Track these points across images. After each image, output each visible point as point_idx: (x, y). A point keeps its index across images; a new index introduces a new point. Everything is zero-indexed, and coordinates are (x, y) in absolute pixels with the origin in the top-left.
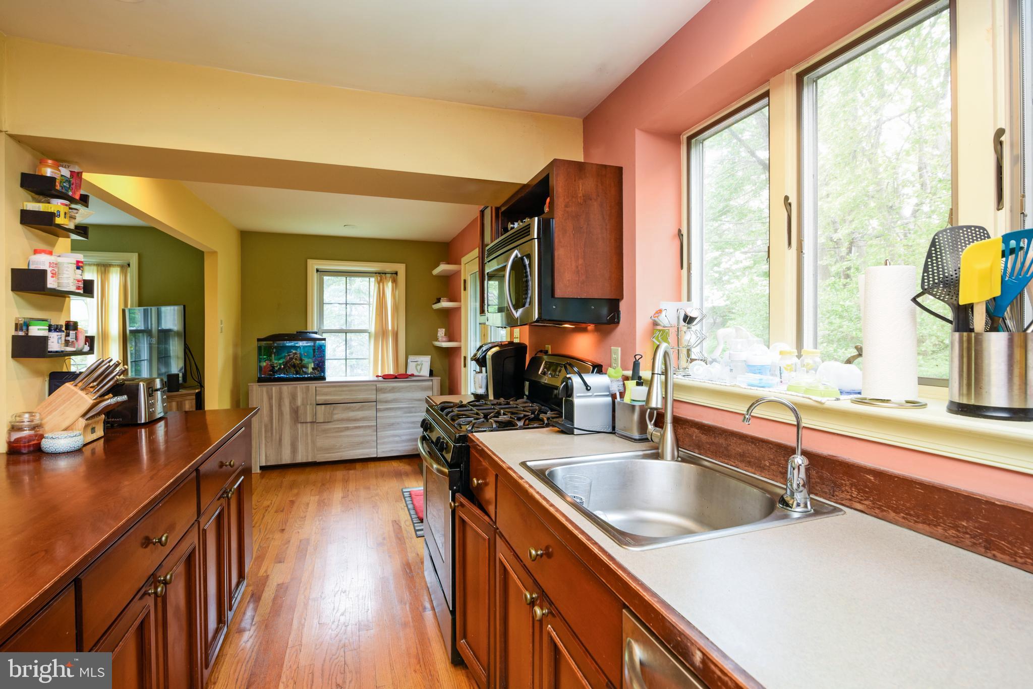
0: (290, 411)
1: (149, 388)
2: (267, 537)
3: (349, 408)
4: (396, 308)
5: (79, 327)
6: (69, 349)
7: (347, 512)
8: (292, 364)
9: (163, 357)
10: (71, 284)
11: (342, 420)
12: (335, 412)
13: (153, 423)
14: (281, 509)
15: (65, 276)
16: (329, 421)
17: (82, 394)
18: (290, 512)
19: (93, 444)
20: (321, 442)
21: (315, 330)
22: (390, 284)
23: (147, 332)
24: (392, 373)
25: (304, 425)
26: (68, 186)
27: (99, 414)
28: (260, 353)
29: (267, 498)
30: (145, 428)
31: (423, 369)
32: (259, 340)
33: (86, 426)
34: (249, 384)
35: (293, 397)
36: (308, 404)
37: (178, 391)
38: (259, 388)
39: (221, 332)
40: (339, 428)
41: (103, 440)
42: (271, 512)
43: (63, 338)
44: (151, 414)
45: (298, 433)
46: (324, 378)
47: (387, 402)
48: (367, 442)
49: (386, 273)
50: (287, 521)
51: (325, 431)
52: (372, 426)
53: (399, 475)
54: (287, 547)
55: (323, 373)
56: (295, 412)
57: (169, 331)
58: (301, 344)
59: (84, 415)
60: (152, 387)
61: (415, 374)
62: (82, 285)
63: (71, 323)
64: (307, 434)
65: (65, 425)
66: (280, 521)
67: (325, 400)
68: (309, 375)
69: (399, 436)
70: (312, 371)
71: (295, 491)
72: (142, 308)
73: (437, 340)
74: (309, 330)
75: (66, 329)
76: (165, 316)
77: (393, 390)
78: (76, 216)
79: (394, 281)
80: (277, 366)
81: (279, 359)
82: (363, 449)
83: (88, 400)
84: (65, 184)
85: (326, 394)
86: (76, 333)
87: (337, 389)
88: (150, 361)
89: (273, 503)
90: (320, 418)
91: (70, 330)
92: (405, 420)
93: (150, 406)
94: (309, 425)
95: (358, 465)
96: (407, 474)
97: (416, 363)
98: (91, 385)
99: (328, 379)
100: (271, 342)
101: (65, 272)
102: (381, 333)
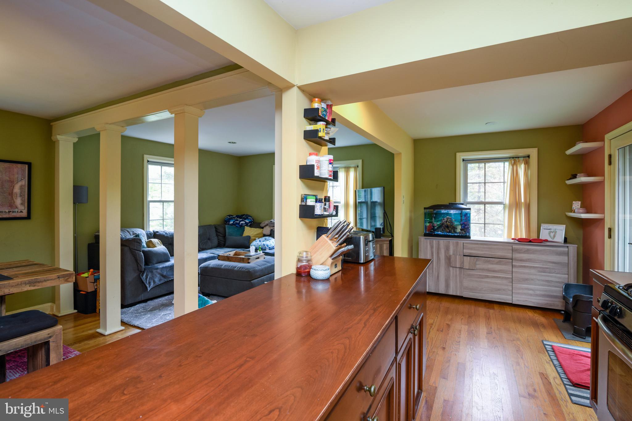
0: (445, 259)
1: (366, 240)
2: (433, 350)
3: (489, 262)
4: (528, 185)
5: (330, 200)
6: (326, 213)
7: (493, 348)
8: (446, 225)
9: (373, 217)
10: (327, 173)
11: (483, 270)
12: (478, 263)
13: (367, 263)
14: (441, 330)
15: (324, 168)
16: (473, 269)
17: (330, 242)
18: (448, 334)
19: (335, 275)
20: (467, 283)
21: (462, 202)
22: (523, 166)
23: (366, 203)
24: (524, 237)
25: (455, 268)
26: (326, 114)
27: (339, 256)
28: (425, 218)
29: (431, 317)
30: (363, 266)
31: (556, 236)
32: (425, 208)
33: (332, 263)
34: (419, 237)
35: (447, 249)
36: (457, 255)
37: (380, 238)
38: (425, 240)
39: (403, 203)
40: (480, 275)
41: (341, 272)
42: (434, 329)
43: (323, 207)
44: (366, 257)
45: (450, 273)
46: (469, 237)
47: (521, 260)
48: (504, 290)
49: (519, 157)
50: (446, 341)
51: (469, 275)
52: (508, 278)
53: (536, 325)
54: (449, 366)
55: (468, 233)
56: (448, 259)
57: (376, 202)
58: (452, 212)
59: (331, 256)
60: (367, 239)
61: (549, 240)
62: (332, 174)
63: (327, 197)
64: (456, 275)
65: (321, 262)
66: (441, 339)
67: (470, 253)
68: (458, 234)
69: (532, 290)
70: (460, 231)
71: (450, 317)
72: (364, 189)
73: (572, 211)
74: (458, 202)
75: (325, 201)
76: (374, 194)
77: (527, 251)
78: (329, 132)
79: (527, 163)
80: (436, 226)
81: (438, 221)
82: (499, 294)
83: (333, 246)
84: (324, 113)
85: (471, 249)
86: (329, 204)
87: (480, 246)
88: (367, 219)
89: (435, 322)
90: (466, 266)
91: (326, 202)
92: (539, 278)
93: (366, 252)
94: (458, 269)
95: (496, 307)
96: (544, 327)
97: (550, 230)
98: (335, 237)
99: (473, 238)
100: (432, 210)
101: (324, 166)
102: (515, 205)
